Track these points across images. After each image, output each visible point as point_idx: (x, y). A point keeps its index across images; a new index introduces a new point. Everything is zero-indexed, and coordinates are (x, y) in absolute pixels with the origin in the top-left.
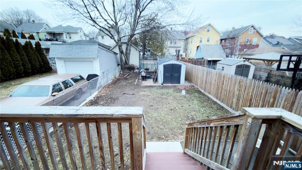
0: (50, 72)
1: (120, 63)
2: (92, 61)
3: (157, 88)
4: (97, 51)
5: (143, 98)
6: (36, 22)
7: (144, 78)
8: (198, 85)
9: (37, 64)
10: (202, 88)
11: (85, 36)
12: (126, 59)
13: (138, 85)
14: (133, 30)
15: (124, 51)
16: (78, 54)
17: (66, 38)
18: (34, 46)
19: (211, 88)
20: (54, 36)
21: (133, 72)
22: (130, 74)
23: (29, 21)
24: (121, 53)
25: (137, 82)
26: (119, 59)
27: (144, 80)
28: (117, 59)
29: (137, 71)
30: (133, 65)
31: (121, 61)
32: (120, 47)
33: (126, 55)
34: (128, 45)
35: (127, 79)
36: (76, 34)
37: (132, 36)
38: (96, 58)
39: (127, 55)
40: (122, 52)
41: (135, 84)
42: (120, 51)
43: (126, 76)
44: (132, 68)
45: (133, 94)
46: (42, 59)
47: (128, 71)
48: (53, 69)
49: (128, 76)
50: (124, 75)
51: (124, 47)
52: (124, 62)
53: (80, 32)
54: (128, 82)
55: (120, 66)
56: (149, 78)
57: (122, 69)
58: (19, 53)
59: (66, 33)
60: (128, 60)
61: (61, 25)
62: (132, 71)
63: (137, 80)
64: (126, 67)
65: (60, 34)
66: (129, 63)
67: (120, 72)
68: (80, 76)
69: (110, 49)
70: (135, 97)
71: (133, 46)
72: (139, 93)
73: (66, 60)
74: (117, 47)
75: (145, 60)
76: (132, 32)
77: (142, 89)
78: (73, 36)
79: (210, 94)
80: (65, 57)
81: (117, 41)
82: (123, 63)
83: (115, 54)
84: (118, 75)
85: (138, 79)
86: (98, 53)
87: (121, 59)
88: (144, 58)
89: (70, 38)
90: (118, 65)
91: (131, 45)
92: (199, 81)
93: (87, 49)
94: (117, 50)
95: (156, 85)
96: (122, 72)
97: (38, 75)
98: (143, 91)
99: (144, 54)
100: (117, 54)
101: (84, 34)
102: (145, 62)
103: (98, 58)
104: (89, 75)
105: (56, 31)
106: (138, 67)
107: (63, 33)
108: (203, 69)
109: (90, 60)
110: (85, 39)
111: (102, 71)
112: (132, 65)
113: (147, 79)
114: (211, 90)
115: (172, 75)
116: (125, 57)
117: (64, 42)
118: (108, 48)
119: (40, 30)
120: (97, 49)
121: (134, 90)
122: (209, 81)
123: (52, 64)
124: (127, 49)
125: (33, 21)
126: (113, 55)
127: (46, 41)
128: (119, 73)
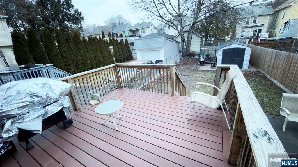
0: (132, 60)
1: (182, 51)
2: (159, 50)
3: (213, 72)
4: (163, 42)
5: (196, 79)
6: (123, 23)
7: (202, 64)
8: (264, 70)
9: (126, 54)
10: (268, 73)
11: (155, 29)
12: (187, 46)
13: (195, 70)
14: (196, 18)
15: (186, 39)
16: (150, 45)
17: (142, 33)
18: (124, 42)
19: (277, 72)
20: (134, 32)
21: (194, 58)
22: (190, 60)
23: (119, 24)
24: (182, 42)
25: (195, 67)
26: (181, 46)
27: (202, 65)
28: (179, 47)
29: (197, 57)
30: (194, 51)
31: (182, 49)
32: (182, 36)
33: (187, 43)
34: (189, 33)
35: (186, 64)
36: (148, 29)
37: (194, 24)
38: (162, 47)
39: (189, 43)
40: (183, 40)
41: (192, 68)
42: (182, 40)
43: (185, 62)
44: (192, 55)
45: (188, 76)
46: (128, 51)
47: (189, 58)
48: (134, 57)
49: (187, 61)
50: (184, 61)
51: (186, 36)
52: (185, 49)
53: (151, 26)
54: (186, 66)
55: (181, 53)
56: (207, 63)
57: (183, 56)
58: (117, 47)
59: (141, 29)
60: (189, 47)
61: (138, 23)
62: (192, 57)
63: (195, 65)
64: (186, 54)
65: (138, 30)
66: (190, 50)
67: (181, 58)
68: (151, 61)
69: (174, 39)
70: (189, 78)
71: (195, 33)
72: (194, 75)
73: (142, 50)
74: (180, 37)
75: (207, 46)
76: (194, 20)
77: (197, 72)
78: (146, 30)
79: (275, 80)
80: (142, 48)
81: (180, 31)
82: (184, 51)
83: (178, 42)
84: (179, 61)
85: (197, 65)
86: (164, 43)
87: (183, 46)
88: (206, 45)
89: (144, 32)
90: (180, 52)
91: (193, 32)
92: (266, 66)
93: (156, 41)
94: (179, 39)
95: (213, 70)
96: (182, 59)
97: (126, 62)
98: (198, 74)
99: (206, 40)
100: (180, 42)
101: (154, 27)
102: (207, 48)
103: (163, 48)
104: (157, 60)
105: (135, 28)
106: (198, 53)
107: (139, 29)
108: (273, 51)
109: (157, 49)
110: (155, 33)
111: (166, 57)
112: (192, 51)
113: (205, 65)
114: (276, 76)
115: (232, 60)
116: (187, 45)
117: (140, 37)
118: (172, 38)
119: (125, 29)
120: (163, 40)
121: (190, 72)
122: (277, 65)
123: (133, 54)
124: (188, 37)
125: (122, 23)
126: (176, 44)
127: (129, 37)
128: (180, 60)
